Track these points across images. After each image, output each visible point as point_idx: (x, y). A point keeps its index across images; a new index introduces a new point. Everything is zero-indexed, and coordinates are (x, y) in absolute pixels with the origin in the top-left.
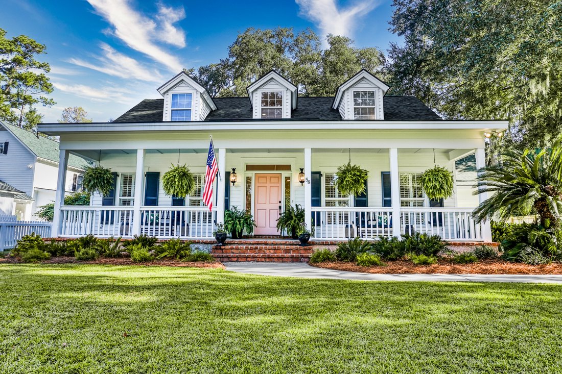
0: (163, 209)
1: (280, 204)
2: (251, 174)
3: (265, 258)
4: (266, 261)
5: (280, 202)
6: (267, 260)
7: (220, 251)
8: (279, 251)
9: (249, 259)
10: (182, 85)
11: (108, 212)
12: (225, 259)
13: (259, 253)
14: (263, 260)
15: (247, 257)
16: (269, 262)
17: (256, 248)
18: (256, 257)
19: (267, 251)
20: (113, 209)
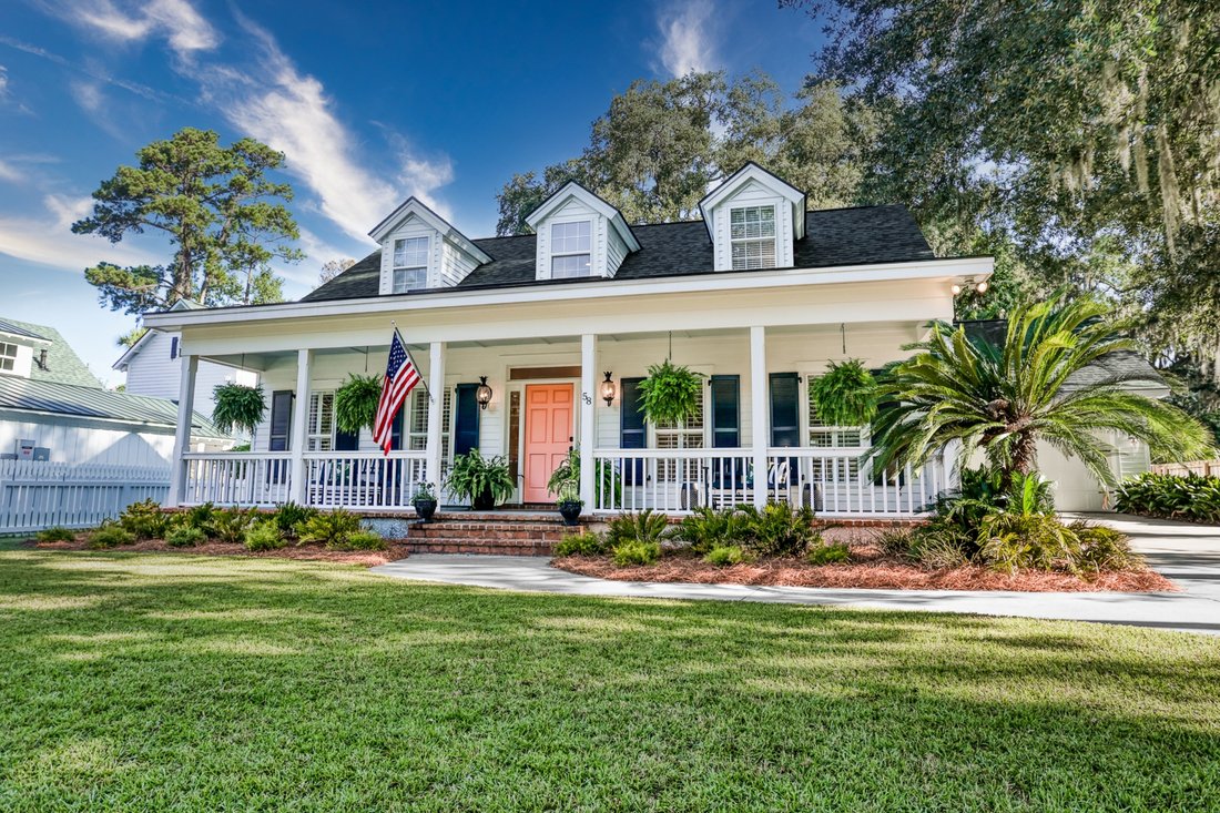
0: (364, 457)
1: (570, 444)
2: (520, 385)
3: (490, 547)
4: (491, 554)
5: (571, 439)
6: (494, 550)
7: (420, 533)
8: (521, 534)
9: (462, 549)
10: (413, 221)
11: (277, 461)
12: (423, 548)
13: (486, 537)
14: (487, 550)
15: (458, 545)
16: (496, 554)
17: (482, 529)
18: (475, 545)
19: (500, 534)
20: (285, 457)
